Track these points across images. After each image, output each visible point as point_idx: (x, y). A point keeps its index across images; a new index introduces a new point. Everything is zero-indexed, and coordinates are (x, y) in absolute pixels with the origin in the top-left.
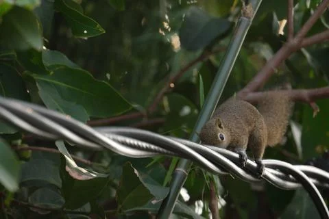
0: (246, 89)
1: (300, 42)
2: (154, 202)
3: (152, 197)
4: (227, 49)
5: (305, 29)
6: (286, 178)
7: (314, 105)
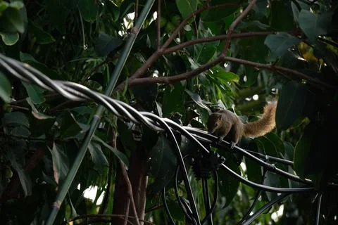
0: (133, 77)
1: (164, 51)
2: (82, 132)
3: (81, 130)
4: (120, 57)
5: (167, 44)
6: (155, 124)
7: (171, 85)
